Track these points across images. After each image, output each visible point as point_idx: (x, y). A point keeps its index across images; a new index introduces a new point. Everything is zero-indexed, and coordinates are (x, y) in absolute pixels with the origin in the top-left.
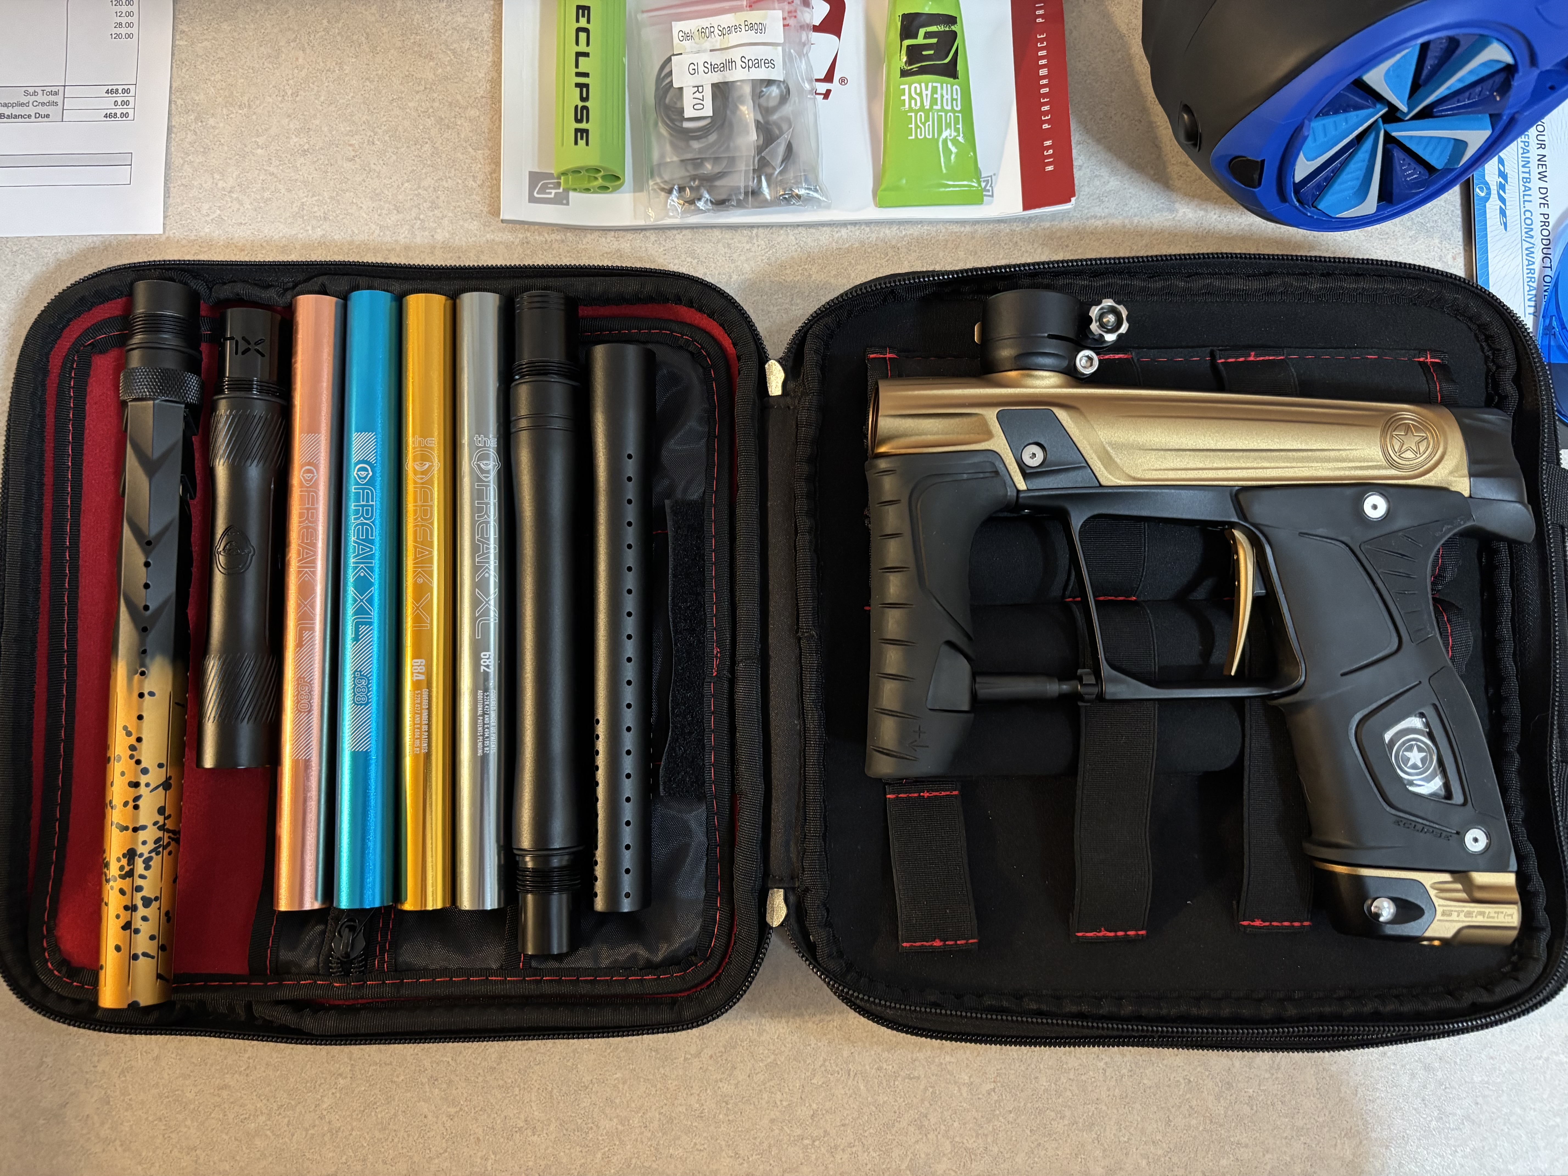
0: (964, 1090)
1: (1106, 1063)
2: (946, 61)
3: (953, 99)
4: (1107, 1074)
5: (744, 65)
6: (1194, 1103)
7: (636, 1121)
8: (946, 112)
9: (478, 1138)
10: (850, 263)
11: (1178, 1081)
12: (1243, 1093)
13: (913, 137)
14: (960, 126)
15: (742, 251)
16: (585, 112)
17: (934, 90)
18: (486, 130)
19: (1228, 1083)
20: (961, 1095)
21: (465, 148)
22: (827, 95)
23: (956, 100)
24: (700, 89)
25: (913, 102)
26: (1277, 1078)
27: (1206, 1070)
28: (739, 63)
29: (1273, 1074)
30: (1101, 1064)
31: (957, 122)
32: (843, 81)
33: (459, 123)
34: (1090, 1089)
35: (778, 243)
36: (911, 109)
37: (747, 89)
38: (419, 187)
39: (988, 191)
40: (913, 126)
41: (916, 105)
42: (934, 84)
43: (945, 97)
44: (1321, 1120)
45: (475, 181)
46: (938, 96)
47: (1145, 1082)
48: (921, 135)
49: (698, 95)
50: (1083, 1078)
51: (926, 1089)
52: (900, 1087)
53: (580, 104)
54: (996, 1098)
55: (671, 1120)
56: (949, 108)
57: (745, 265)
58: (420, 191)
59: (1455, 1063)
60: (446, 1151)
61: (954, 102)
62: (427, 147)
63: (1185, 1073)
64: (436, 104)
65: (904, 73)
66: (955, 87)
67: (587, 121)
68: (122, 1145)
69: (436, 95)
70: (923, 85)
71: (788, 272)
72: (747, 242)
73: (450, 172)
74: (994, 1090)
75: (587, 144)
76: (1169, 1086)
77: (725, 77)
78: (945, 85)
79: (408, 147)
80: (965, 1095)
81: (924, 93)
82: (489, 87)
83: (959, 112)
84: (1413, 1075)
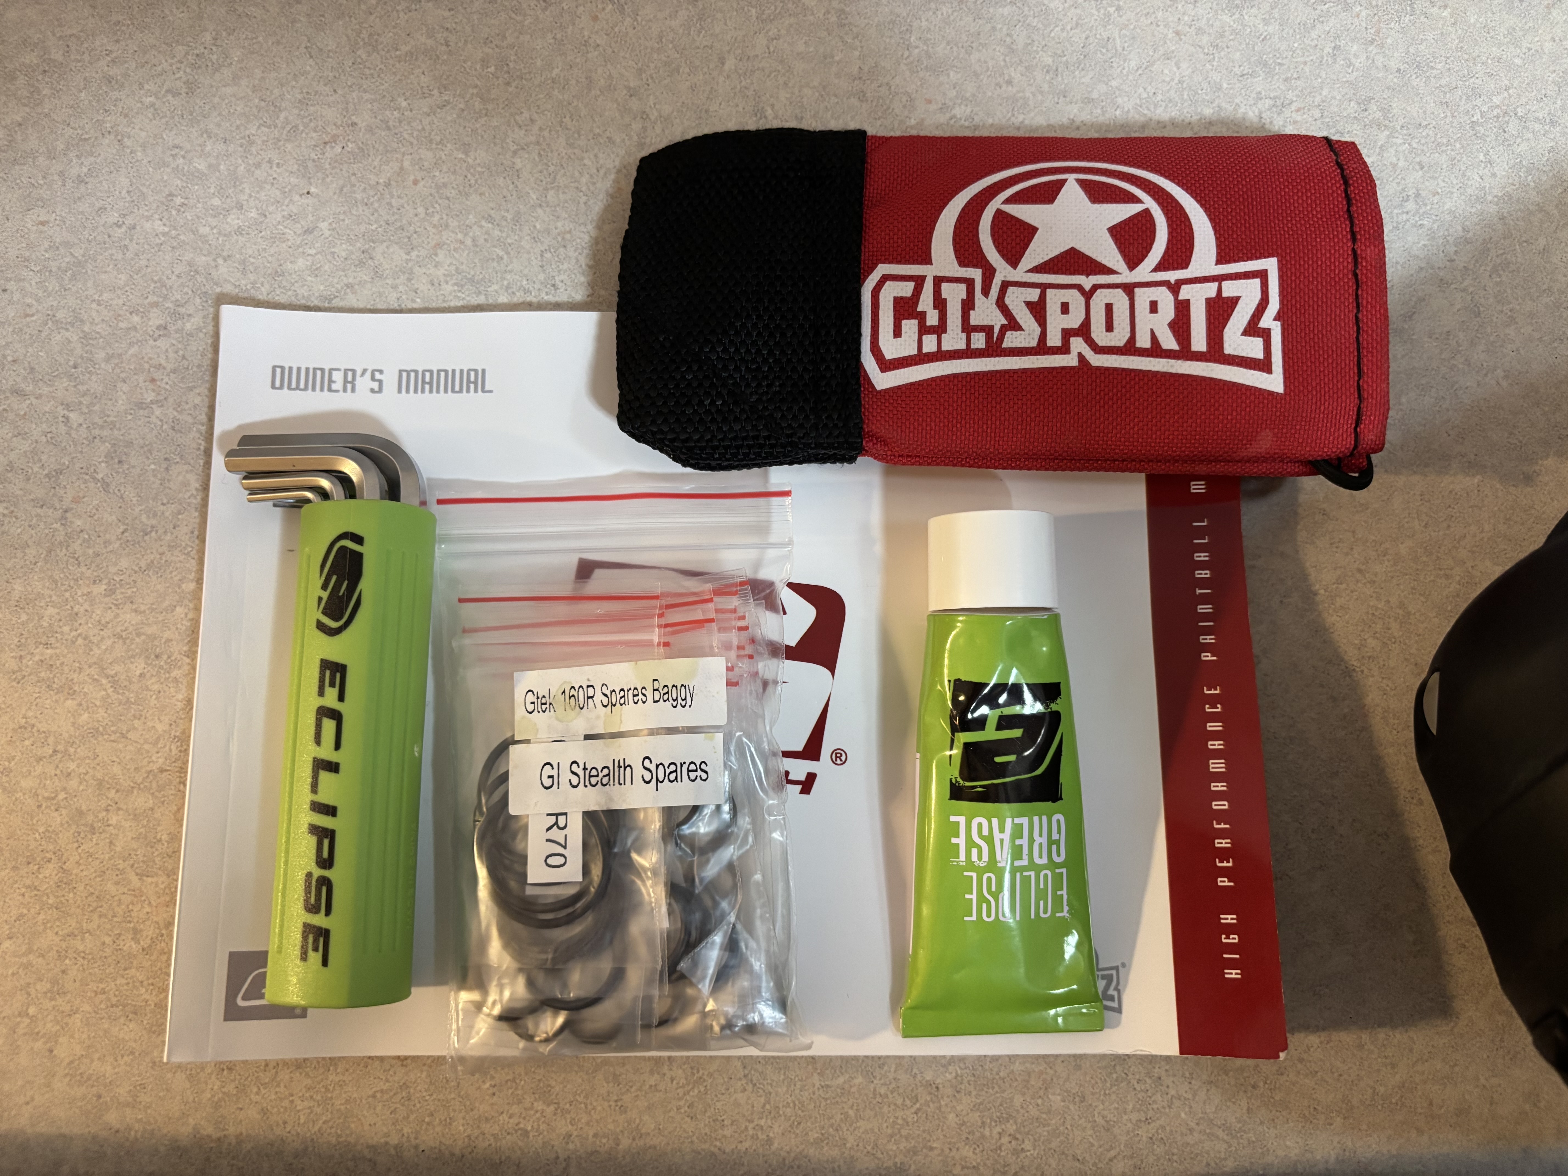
2: (1039, 771)
5: (648, 777)
8: (1038, 869)
13: (974, 918)
14: (1064, 892)
17: (1017, 832)
22: (807, 784)
23: (1057, 843)
24: (562, 821)
25: (975, 851)
28: (639, 771)
31: (1057, 886)
32: (839, 757)
36: (970, 866)
37: (655, 825)
40: (974, 897)
41: (980, 858)
42: (1017, 821)
43: (1038, 840)
46: (1024, 842)
48: (989, 916)
49: (556, 834)
53: (318, 872)
56: (1044, 861)
61: (1054, 847)
65: (957, 793)
66: (1055, 818)
67: (328, 913)
70: (995, 821)
75: (325, 963)
77: (611, 799)
78: (1036, 819)
81: (997, 836)
83: (1059, 865)
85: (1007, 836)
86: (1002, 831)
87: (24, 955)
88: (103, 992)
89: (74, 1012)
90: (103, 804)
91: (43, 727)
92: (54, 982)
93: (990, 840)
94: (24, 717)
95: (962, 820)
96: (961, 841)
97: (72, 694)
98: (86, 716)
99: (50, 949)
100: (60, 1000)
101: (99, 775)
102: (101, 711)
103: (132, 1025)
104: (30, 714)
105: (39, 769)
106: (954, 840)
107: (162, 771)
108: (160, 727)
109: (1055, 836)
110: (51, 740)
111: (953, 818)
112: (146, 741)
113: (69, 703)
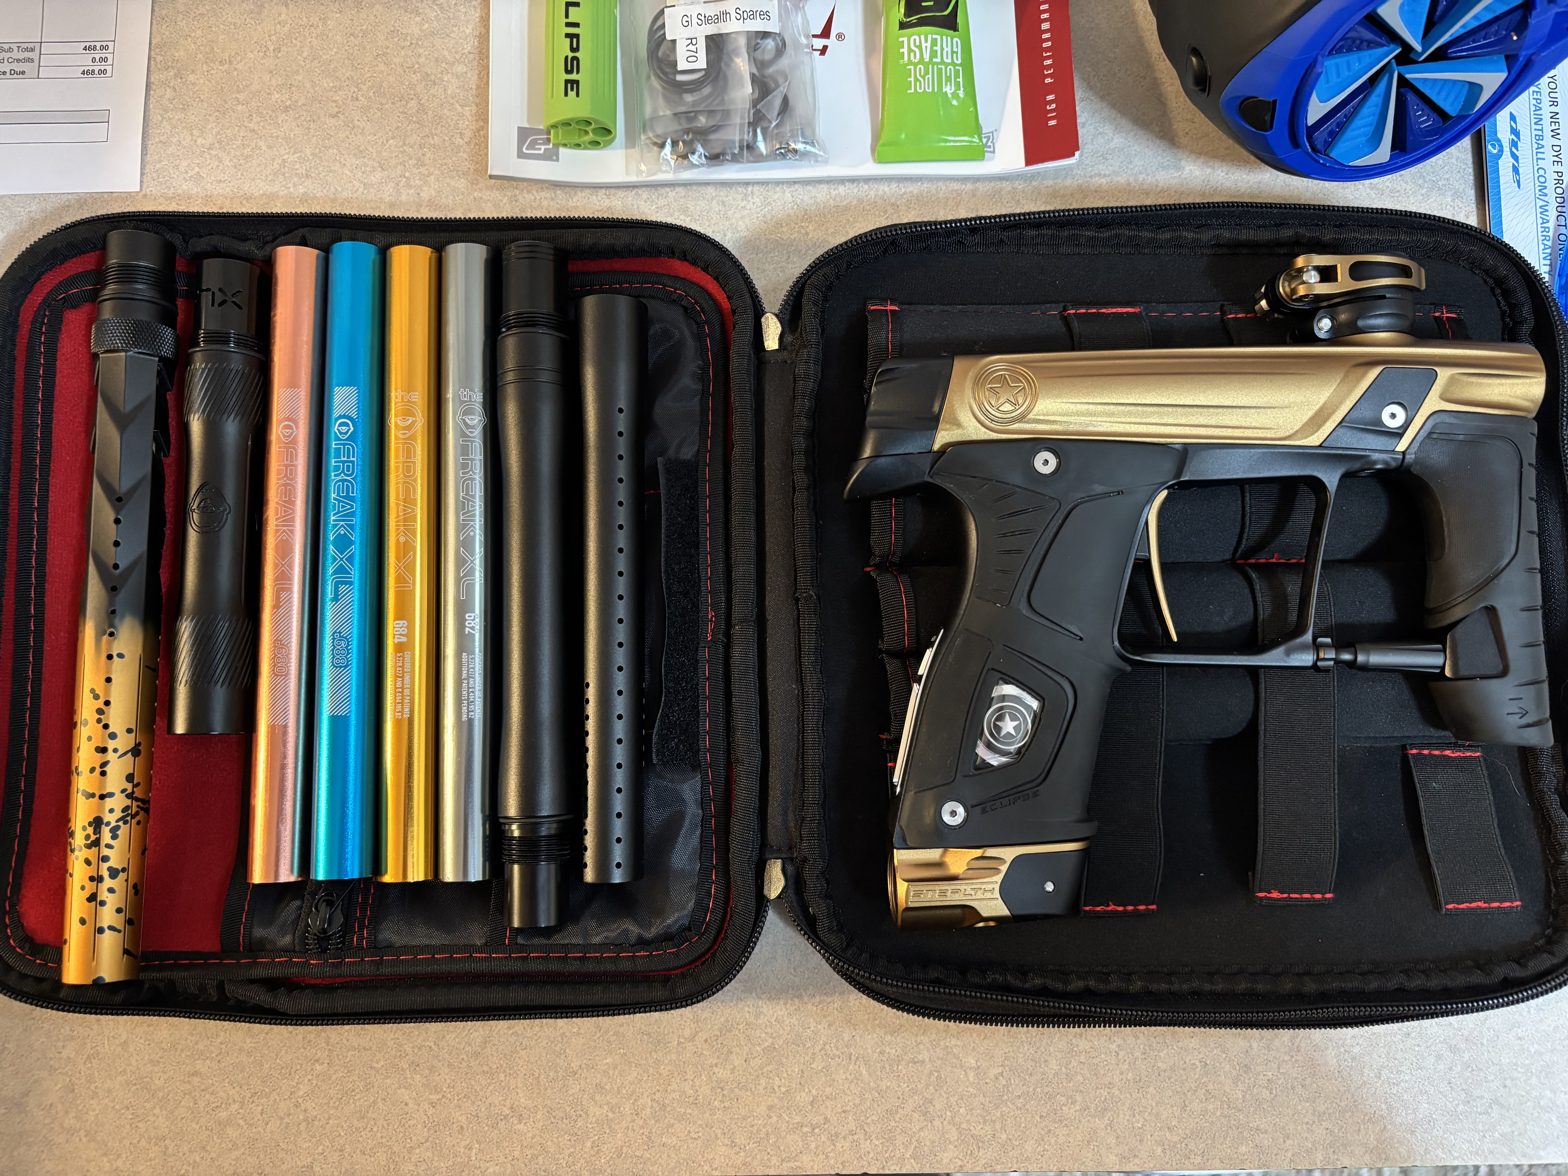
0: (971, 1075)
1: (1119, 1046)
2: (946, 13)
3: (953, 52)
4: (1120, 1057)
5: (738, 17)
6: (1211, 1087)
7: (627, 1108)
8: (947, 65)
9: (462, 1127)
10: (848, 220)
11: (1194, 1064)
12: (1261, 1077)
13: (912, 91)
14: (961, 80)
15: (736, 209)
16: (575, 62)
17: (934, 42)
18: (474, 87)
19: (1246, 1066)
20: (968, 1080)
21: (452, 104)
22: (824, 51)
23: (957, 53)
24: (694, 41)
25: (912, 54)
26: (1296, 1061)
27: (1224, 1052)
28: (733, 14)
29: (1292, 1057)
30: (1114, 1047)
31: (957, 76)
32: (840, 36)
33: (446, 79)
34: (1102, 1072)
35: (774, 201)
36: (910, 62)
37: (742, 42)
38: (404, 144)
39: (990, 147)
40: (912, 79)
41: (915, 58)
42: (934, 36)
43: (946, 49)
44: (1343, 1104)
45: (463, 139)
46: (938, 48)
47: (1160, 1065)
48: (920, 88)
49: (691, 47)
50: (1095, 1061)
51: (931, 1073)
52: (904, 1072)
53: (571, 55)
54: (1004, 1082)
55: (664, 1107)
56: (949, 61)
57: (740, 223)
58: (405, 148)
59: (1482, 1044)
60: (427, 1140)
61: (955, 55)
62: (413, 104)
63: (1201, 1056)
64: (422, 60)
65: (903, 26)
66: (955, 39)
67: (578, 72)
68: (86, 1136)
69: (421, 51)
70: (922, 37)
71: (784, 230)
72: (742, 200)
73: (436, 129)
74: (1002, 1074)
75: (578, 95)
76: (1184, 1069)
77: (719, 28)
78: (944, 37)
79: (393, 103)
80: (971, 1079)
81: (924, 45)
82: (476, 43)
83: (958, 65)
84: (1439, 1057)
85: (929, 44)
86: (926, 41)
87: (401, 147)
88: (446, 164)
89: (430, 174)
90: (439, 70)
91: (404, 31)
92: (419, 160)
93: (920, 47)
94: (393, 26)
95: (905, 39)
96: (905, 50)
97: (418, 14)
98: (426, 26)
99: (415, 143)
100: (422, 169)
101: (436, 56)
102: (435, 23)
103: (462, 180)
104: (396, 25)
105: (403, 53)
106: (901, 50)
107: (470, 53)
108: (467, 31)
109: (955, 49)
110: (409, 38)
111: (901, 39)
112: (460, 38)
113: (417, 19)
